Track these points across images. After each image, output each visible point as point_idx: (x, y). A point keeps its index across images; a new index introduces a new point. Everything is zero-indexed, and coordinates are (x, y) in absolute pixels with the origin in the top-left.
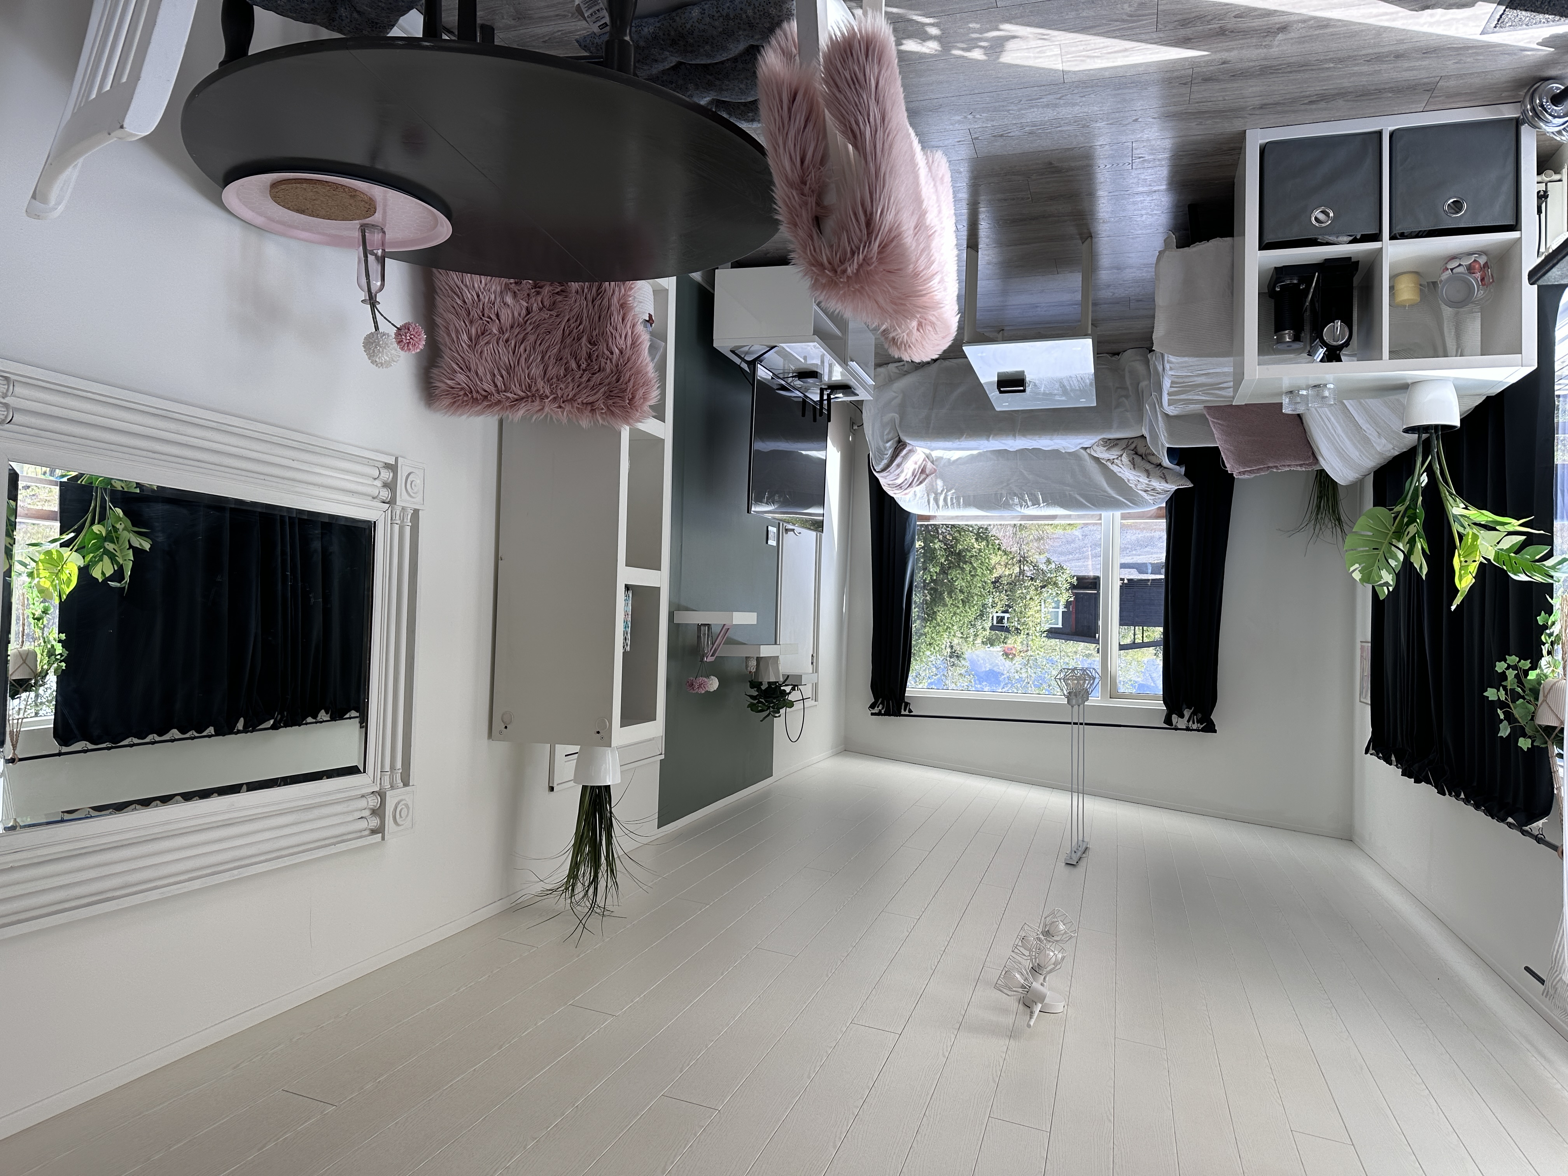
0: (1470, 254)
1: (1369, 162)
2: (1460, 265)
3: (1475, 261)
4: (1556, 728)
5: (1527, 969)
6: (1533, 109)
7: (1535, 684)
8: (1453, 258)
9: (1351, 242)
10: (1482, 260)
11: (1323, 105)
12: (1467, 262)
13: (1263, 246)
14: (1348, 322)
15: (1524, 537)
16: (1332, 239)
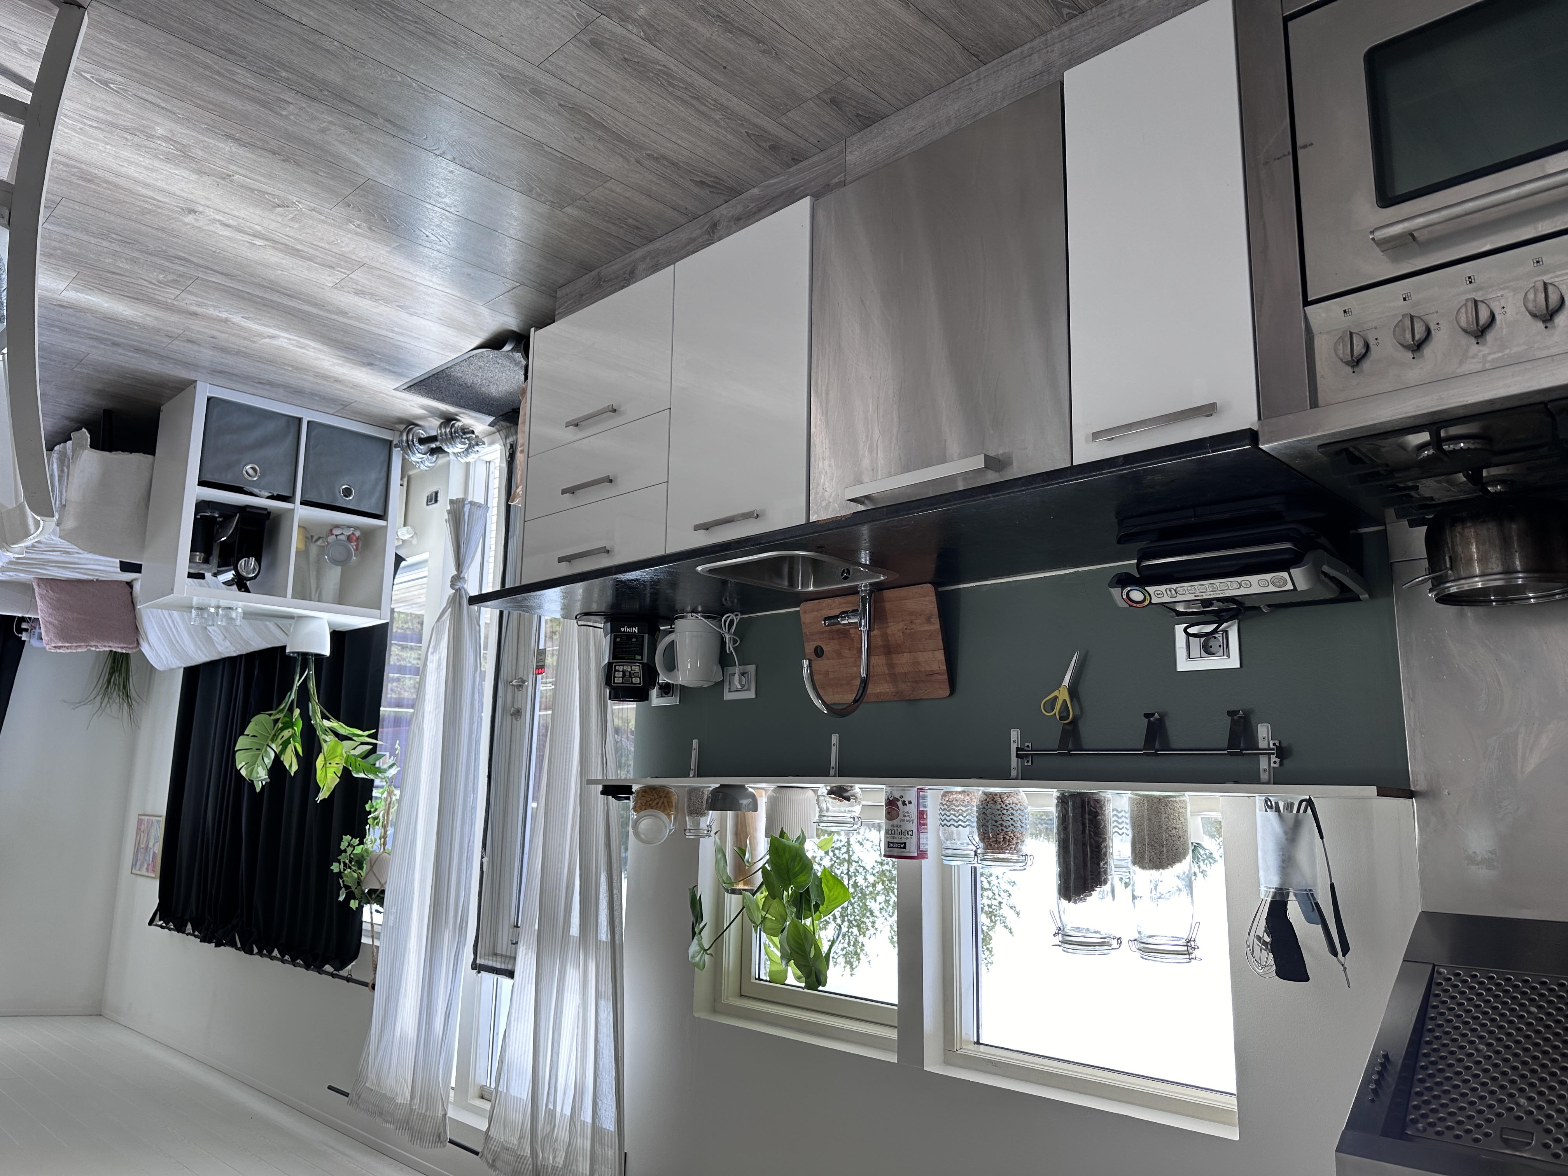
0: (349, 527)
1: (290, 440)
2: (342, 534)
3: (353, 533)
4: (377, 890)
5: (330, 1088)
6: (407, 441)
7: (360, 856)
8: (337, 527)
9: (268, 498)
10: (358, 534)
11: (267, 387)
12: (348, 532)
13: (201, 483)
14: (259, 561)
15: (371, 747)
16: (256, 491)
